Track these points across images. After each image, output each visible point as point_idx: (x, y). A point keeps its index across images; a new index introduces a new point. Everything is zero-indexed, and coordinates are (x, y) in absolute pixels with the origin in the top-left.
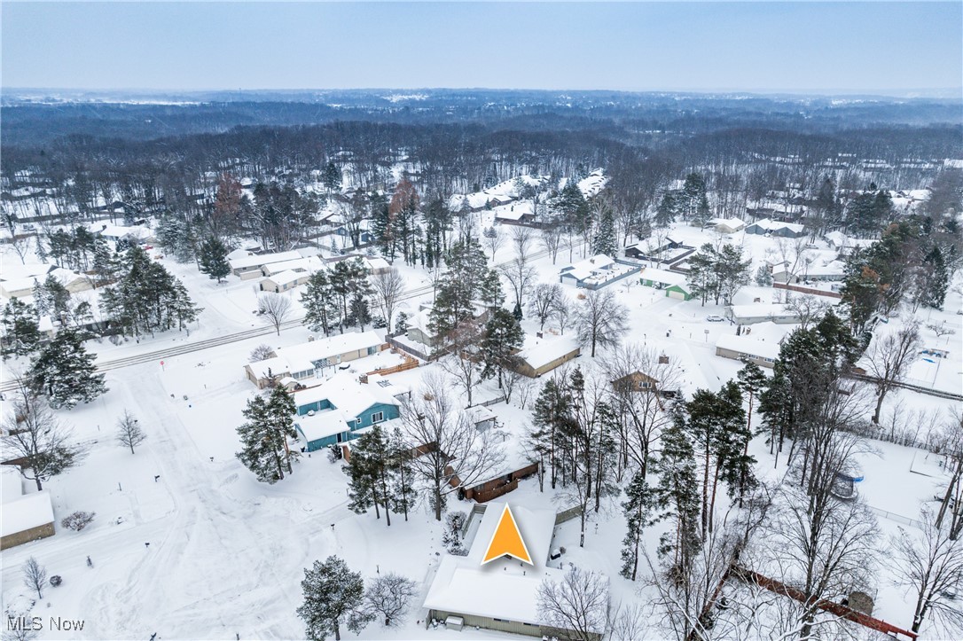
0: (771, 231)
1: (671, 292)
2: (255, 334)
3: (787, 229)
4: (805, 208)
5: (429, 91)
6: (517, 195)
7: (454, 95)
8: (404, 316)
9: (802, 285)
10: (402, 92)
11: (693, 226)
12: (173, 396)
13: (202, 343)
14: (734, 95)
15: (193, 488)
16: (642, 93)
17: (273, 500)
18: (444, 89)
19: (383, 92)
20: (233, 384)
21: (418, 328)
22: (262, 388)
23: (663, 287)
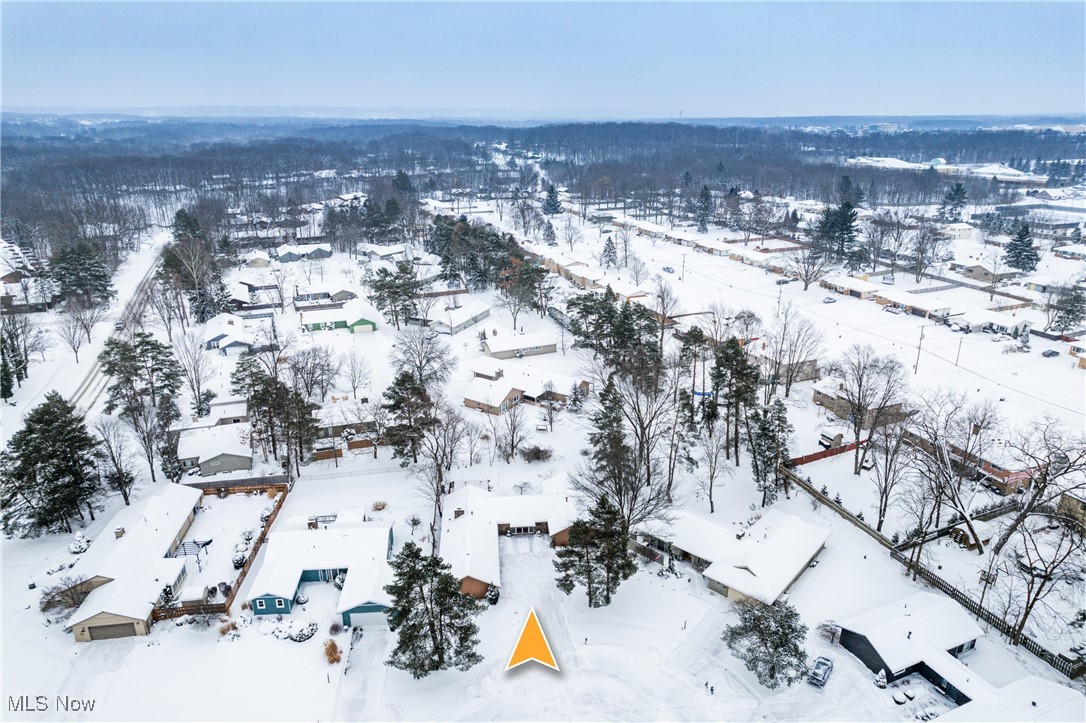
0: (303, 255)
1: (356, 328)
3: (320, 250)
21: (223, 455)
22: (148, 632)
23: (333, 326)
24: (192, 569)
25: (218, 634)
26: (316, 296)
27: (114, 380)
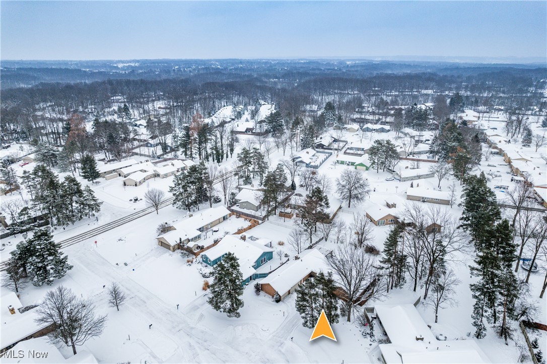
0: (374, 130)
1: (358, 167)
2: (140, 215)
3: (383, 128)
4: (381, 117)
5: (138, 61)
6: (234, 117)
7: (154, 63)
8: (233, 194)
9: (411, 157)
10: (123, 62)
11: (334, 129)
12: (117, 264)
13: (109, 224)
14: (299, 60)
15: (177, 329)
16: (253, 60)
17: (240, 328)
18: (146, 60)
19: (111, 62)
20: (152, 250)
21: (247, 202)
22: (174, 251)
23: (350, 164)
24: (203, 238)
25: (186, 261)
26: (358, 149)
27: (241, 164)
